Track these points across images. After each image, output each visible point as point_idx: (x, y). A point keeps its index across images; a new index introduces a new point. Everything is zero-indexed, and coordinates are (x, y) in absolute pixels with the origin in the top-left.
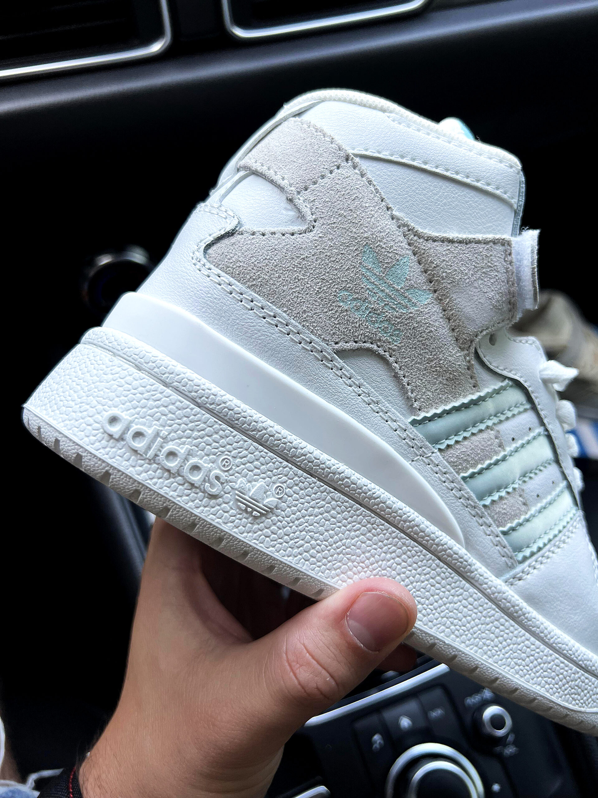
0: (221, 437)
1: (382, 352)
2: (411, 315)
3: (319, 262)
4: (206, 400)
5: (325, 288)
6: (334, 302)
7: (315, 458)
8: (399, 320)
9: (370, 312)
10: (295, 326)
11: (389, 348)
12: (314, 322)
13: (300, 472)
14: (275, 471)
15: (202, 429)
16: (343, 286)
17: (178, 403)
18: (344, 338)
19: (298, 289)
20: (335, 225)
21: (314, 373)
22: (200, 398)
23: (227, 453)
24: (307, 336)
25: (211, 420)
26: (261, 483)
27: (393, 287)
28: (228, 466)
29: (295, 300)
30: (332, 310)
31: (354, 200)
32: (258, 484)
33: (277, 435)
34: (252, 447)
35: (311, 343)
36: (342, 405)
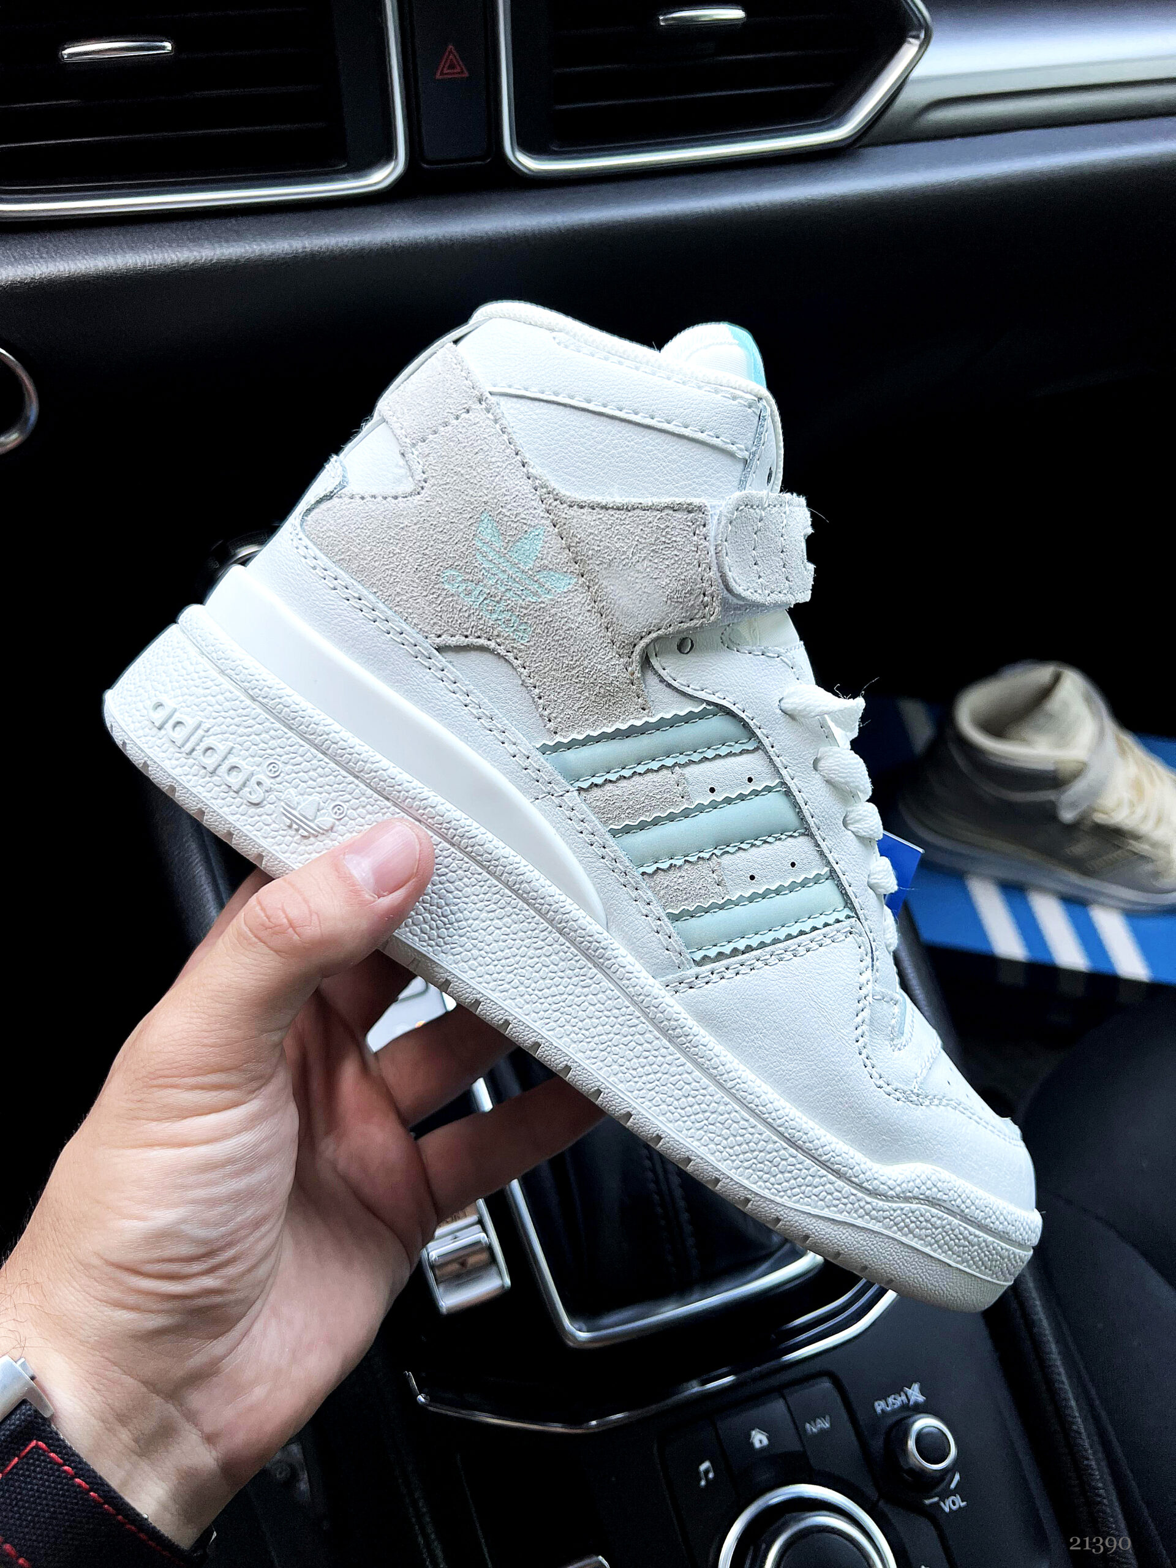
0: (271, 737)
1: (503, 653)
2: (543, 605)
3: (421, 532)
4: (259, 692)
5: (426, 566)
6: (436, 584)
7: (389, 776)
8: (525, 612)
9: (485, 599)
10: (382, 612)
11: (512, 647)
12: (409, 608)
13: (369, 792)
14: (336, 786)
15: (250, 725)
16: (450, 563)
17: (228, 694)
18: (447, 630)
19: (392, 566)
20: (447, 487)
21: (404, 672)
22: (253, 689)
23: (276, 756)
24: (399, 624)
25: (261, 716)
26: (316, 797)
27: (519, 568)
28: (275, 772)
29: (387, 579)
30: (433, 594)
31: (477, 453)
32: (311, 798)
33: (342, 742)
34: (309, 754)
35: (402, 633)
36: (441, 714)
